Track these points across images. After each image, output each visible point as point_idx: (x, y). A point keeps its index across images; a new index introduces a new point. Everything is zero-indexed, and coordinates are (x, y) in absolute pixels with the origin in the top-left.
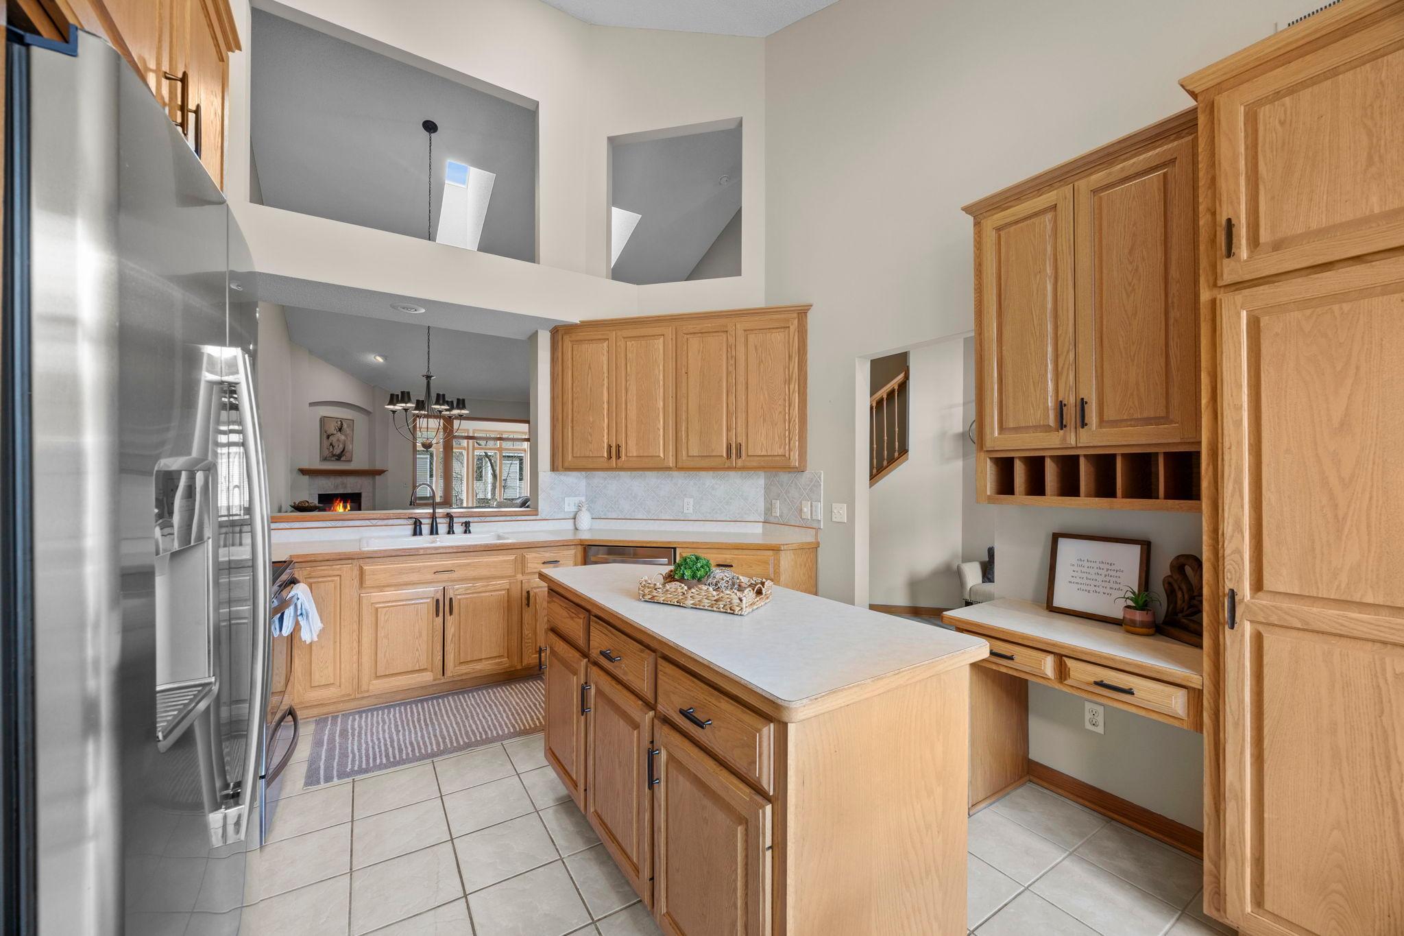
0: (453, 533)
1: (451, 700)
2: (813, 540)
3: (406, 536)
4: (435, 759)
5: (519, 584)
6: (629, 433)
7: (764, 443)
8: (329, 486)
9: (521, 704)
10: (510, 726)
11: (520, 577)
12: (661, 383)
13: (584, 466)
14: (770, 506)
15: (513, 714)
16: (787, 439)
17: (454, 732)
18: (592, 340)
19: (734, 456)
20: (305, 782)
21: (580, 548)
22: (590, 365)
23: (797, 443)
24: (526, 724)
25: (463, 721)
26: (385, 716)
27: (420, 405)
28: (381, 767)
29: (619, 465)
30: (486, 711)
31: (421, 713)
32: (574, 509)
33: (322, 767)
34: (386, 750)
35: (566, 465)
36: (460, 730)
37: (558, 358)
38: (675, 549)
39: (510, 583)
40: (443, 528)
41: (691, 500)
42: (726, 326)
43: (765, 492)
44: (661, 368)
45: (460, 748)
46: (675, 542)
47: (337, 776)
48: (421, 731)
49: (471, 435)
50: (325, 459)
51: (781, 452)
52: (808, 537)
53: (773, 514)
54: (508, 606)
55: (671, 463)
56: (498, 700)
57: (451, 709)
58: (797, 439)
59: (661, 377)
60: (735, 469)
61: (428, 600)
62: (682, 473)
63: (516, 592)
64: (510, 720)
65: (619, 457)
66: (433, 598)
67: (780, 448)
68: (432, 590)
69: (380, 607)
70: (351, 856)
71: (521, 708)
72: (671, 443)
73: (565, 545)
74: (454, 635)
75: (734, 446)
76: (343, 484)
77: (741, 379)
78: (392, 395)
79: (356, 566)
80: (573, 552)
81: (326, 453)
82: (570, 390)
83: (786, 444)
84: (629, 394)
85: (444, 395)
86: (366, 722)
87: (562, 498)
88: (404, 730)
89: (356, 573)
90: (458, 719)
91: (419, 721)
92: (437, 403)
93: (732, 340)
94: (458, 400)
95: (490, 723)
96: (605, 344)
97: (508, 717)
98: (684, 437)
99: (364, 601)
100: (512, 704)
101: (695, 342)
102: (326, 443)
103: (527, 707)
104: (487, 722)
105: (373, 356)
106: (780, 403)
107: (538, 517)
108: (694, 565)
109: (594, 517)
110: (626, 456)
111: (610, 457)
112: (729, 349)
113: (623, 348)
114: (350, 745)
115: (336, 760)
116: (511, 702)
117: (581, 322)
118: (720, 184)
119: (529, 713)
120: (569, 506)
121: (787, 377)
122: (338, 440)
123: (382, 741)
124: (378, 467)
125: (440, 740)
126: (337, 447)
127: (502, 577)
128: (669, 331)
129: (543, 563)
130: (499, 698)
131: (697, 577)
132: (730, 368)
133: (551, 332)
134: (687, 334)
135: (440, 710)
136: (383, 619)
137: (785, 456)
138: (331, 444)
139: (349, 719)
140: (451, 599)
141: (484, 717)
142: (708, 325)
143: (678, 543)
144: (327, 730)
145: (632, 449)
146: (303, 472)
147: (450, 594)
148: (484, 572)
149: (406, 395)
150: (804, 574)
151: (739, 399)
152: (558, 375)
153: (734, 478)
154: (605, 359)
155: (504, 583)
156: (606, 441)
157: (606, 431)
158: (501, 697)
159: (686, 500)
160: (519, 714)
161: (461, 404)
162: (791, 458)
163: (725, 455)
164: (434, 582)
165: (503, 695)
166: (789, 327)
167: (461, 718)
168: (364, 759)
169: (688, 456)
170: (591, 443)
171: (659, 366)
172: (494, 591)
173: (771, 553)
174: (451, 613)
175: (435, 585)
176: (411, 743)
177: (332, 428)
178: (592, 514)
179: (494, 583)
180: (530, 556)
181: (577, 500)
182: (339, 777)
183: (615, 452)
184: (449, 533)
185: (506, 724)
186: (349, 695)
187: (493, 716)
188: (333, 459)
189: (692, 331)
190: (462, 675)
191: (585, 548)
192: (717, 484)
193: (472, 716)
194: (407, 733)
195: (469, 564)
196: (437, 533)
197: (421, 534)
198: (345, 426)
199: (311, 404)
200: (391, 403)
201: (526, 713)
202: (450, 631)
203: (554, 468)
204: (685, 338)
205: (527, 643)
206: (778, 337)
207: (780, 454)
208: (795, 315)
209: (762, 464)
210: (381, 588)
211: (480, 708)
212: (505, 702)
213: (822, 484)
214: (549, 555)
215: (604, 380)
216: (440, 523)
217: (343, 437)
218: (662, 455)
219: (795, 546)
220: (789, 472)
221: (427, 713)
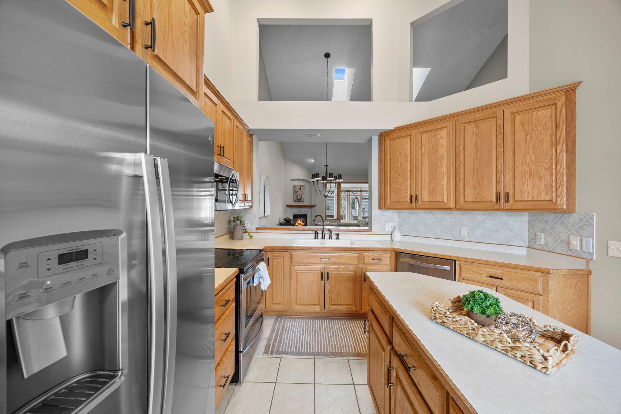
0: (332, 239)
1: (328, 322)
2: (584, 268)
3: (311, 239)
4: (316, 357)
5: (361, 269)
6: (423, 188)
7: (531, 191)
8: (297, 211)
9: (360, 334)
10: (353, 348)
11: (361, 265)
12: (445, 156)
13: (396, 207)
14: (534, 237)
15: (355, 340)
16: (554, 188)
17: (326, 343)
18: (401, 137)
19: (502, 201)
20: (264, 351)
21: (394, 253)
22: (400, 151)
23: (565, 191)
24: (362, 350)
25: (331, 337)
26: (300, 323)
27: (324, 178)
28: (292, 353)
29: (417, 206)
30: (343, 334)
31: (314, 326)
32: (391, 230)
33: (272, 344)
34: (297, 344)
35: (387, 206)
36: (329, 343)
37: (382, 150)
38: (455, 261)
39: (356, 268)
40: (327, 236)
41: (466, 229)
42: (496, 113)
43: (529, 226)
44: (445, 147)
45: (327, 355)
46: (455, 257)
47: (276, 352)
48: (313, 337)
49: (349, 190)
50: (295, 201)
51: (548, 198)
52: (580, 265)
53: (538, 242)
54: (355, 280)
55: (452, 205)
56: (349, 328)
57: (327, 328)
58: (565, 187)
59: (445, 153)
60: (504, 210)
61: (318, 272)
62: (460, 212)
63: (359, 273)
64: (353, 344)
65: (417, 202)
66: (320, 271)
67: (547, 195)
68: (319, 268)
69: (298, 273)
70: (271, 406)
71: (359, 337)
72: (452, 193)
73: (385, 250)
74: (329, 290)
75: (502, 194)
76: (301, 211)
77: (509, 147)
78: (313, 175)
79: (289, 253)
80: (389, 255)
81: (295, 199)
82: (389, 166)
83: (552, 192)
84: (424, 165)
85: (332, 173)
86: (292, 324)
87: (385, 223)
88: (306, 334)
89: (289, 255)
90: (329, 335)
91: (312, 331)
92: (330, 177)
93: (500, 122)
94: (339, 175)
95: (343, 342)
96: (409, 138)
97: (352, 341)
98: (461, 189)
99: (292, 269)
100: (355, 333)
101: (470, 129)
102: (295, 195)
103: (363, 338)
104: (342, 341)
105: (310, 160)
106: (547, 161)
107: (372, 233)
108: (483, 302)
109: (402, 234)
110: (422, 201)
111: (411, 202)
112: (498, 129)
113: (420, 139)
114: (284, 336)
115: (277, 343)
116: (355, 332)
117: (395, 128)
118: (484, 33)
119: (364, 342)
120: (389, 228)
121: (554, 141)
122: (299, 194)
123: (296, 338)
124: (313, 204)
125: (320, 346)
126: (299, 196)
127: (352, 265)
128: (450, 124)
129: (373, 259)
130: (350, 327)
131: (486, 313)
132: (499, 141)
133: (379, 136)
134: (464, 123)
135: (322, 327)
136: (299, 278)
137: (551, 201)
138: (297, 195)
139: (286, 320)
140: (328, 273)
141: (341, 337)
142: (480, 115)
143: (458, 257)
144: (278, 324)
145: (425, 197)
146: (288, 206)
147: (327, 270)
148: (343, 261)
149: (317, 174)
150: (574, 294)
151: (507, 161)
152: (382, 159)
153: (502, 218)
154: (408, 147)
155: (352, 268)
156: (409, 193)
157: (409, 187)
158: (351, 327)
159: (462, 228)
160: (358, 341)
161: (340, 177)
162: (558, 202)
163: (494, 200)
164: (320, 263)
165: (352, 326)
166: (556, 104)
167: (331, 335)
168: (287, 346)
169: (465, 201)
170: (400, 194)
171: (443, 146)
172: (348, 271)
173: (539, 274)
174: (328, 280)
175: (321, 265)
176: (307, 343)
177: (297, 190)
178: (401, 233)
179: (348, 267)
180: (366, 255)
181: (393, 224)
182: (276, 354)
183: (414, 199)
184: (330, 239)
185: (351, 346)
186: (286, 310)
187: (345, 338)
188: (298, 201)
189: (468, 121)
190: (333, 310)
191: (396, 253)
192: (486, 219)
193: (336, 335)
194: (306, 336)
195: (336, 256)
196: (324, 239)
197: (318, 238)
198: (302, 188)
199: (291, 180)
200: (313, 178)
201: (362, 342)
202: (328, 288)
203: (380, 208)
204: (462, 126)
205: (365, 300)
206: (546, 113)
207: (547, 199)
208: (563, 93)
209: (529, 207)
210: (299, 264)
211: (340, 331)
212: (352, 331)
213: (595, 224)
214: (376, 255)
215: (408, 158)
216: (326, 234)
217: (301, 193)
218: (445, 201)
219: (564, 272)
220: (555, 213)
221: (316, 327)
